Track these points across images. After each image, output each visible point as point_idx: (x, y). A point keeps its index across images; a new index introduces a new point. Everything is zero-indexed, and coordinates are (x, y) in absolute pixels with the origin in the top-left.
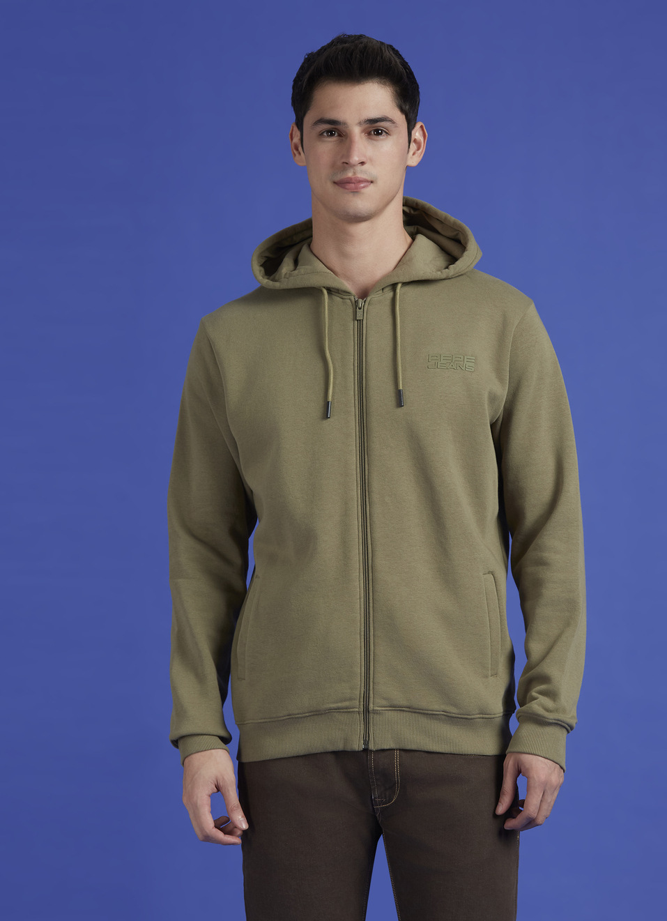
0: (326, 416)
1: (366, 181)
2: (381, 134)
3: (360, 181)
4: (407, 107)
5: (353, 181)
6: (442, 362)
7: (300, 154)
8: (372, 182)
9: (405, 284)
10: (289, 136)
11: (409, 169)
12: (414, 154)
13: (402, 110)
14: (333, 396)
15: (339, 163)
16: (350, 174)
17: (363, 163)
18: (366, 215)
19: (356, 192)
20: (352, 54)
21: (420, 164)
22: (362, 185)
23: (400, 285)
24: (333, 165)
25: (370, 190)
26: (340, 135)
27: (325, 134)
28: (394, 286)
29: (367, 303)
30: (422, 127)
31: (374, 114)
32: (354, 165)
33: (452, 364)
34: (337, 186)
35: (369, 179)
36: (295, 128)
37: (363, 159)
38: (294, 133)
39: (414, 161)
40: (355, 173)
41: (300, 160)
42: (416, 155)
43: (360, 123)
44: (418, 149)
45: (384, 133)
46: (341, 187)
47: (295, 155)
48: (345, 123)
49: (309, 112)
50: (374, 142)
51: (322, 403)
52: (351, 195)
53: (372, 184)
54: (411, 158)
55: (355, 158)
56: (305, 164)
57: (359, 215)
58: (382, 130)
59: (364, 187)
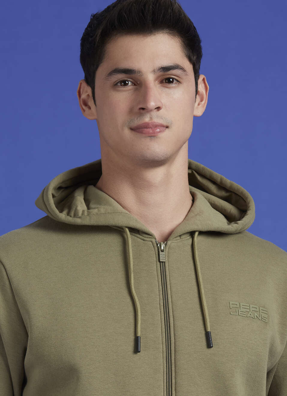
0: (136, 350)
1: (162, 126)
2: (172, 82)
3: (157, 126)
4: (195, 57)
5: (151, 125)
6: (242, 310)
7: (90, 108)
8: (167, 127)
9: (201, 233)
10: (77, 93)
11: (195, 118)
12: (199, 105)
13: (190, 60)
14: (141, 332)
15: (136, 110)
16: (147, 119)
17: (158, 108)
18: (163, 158)
19: (153, 136)
20: (145, 6)
21: (204, 114)
22: (158, 130)
23: (197, 233)
24: (131, 111)
25: (165, 135)
26: (135, 84)
27: (119, 84)
28: (192, 234)
29: (167, 247)
30: (204, 80)
31: (166, 63)
32: (151, 110)
33: (250, 313)
34: (133, 132)
35: (165, 124)
36: (84, 85)
37: (159, 105)
38: (81, 90)
39: (199, 111)
40: (151, 118)
41: (91, 114)
42: (201, 105)
43: (154, 71)
44: (202, 101)
45: (175, 81)
46: (138, 132)
47: (84, 111)
48: (139, 72)
49: (102, 64)
50: (167, 89)
51: (132, 338)
52: (148, 139)
53: (167, 130)
54: (197, 108)
55: (152, 104)
56: (96, 117)
57: (156, 159)
58: (173, 79)
59: (160, 132)
